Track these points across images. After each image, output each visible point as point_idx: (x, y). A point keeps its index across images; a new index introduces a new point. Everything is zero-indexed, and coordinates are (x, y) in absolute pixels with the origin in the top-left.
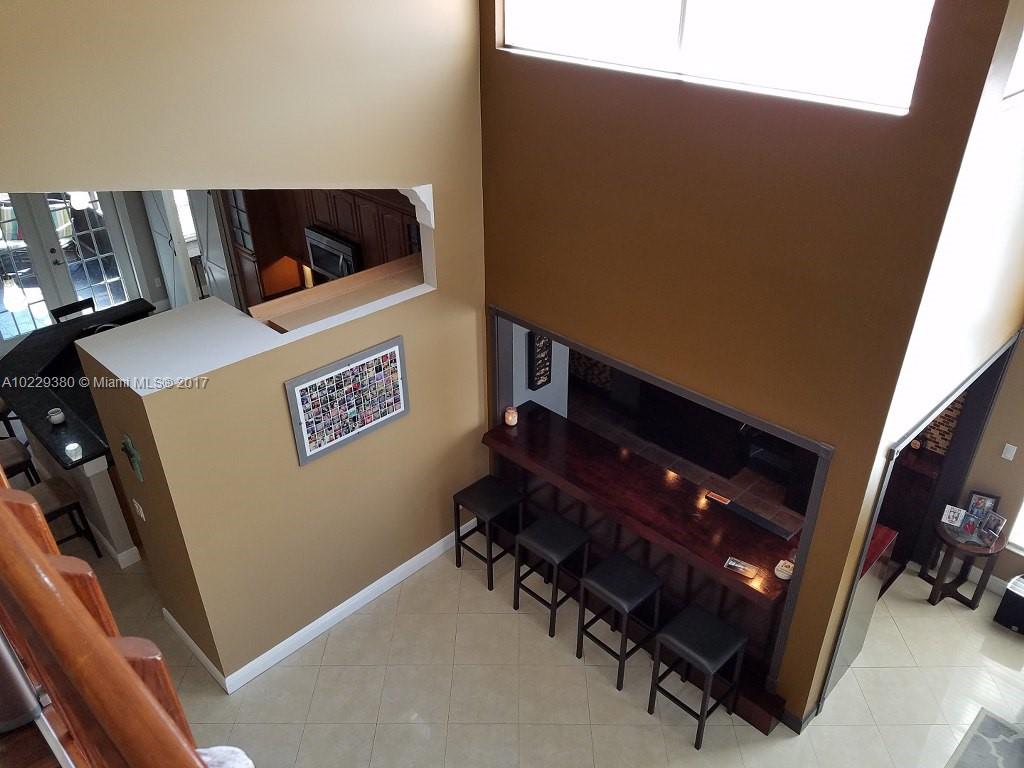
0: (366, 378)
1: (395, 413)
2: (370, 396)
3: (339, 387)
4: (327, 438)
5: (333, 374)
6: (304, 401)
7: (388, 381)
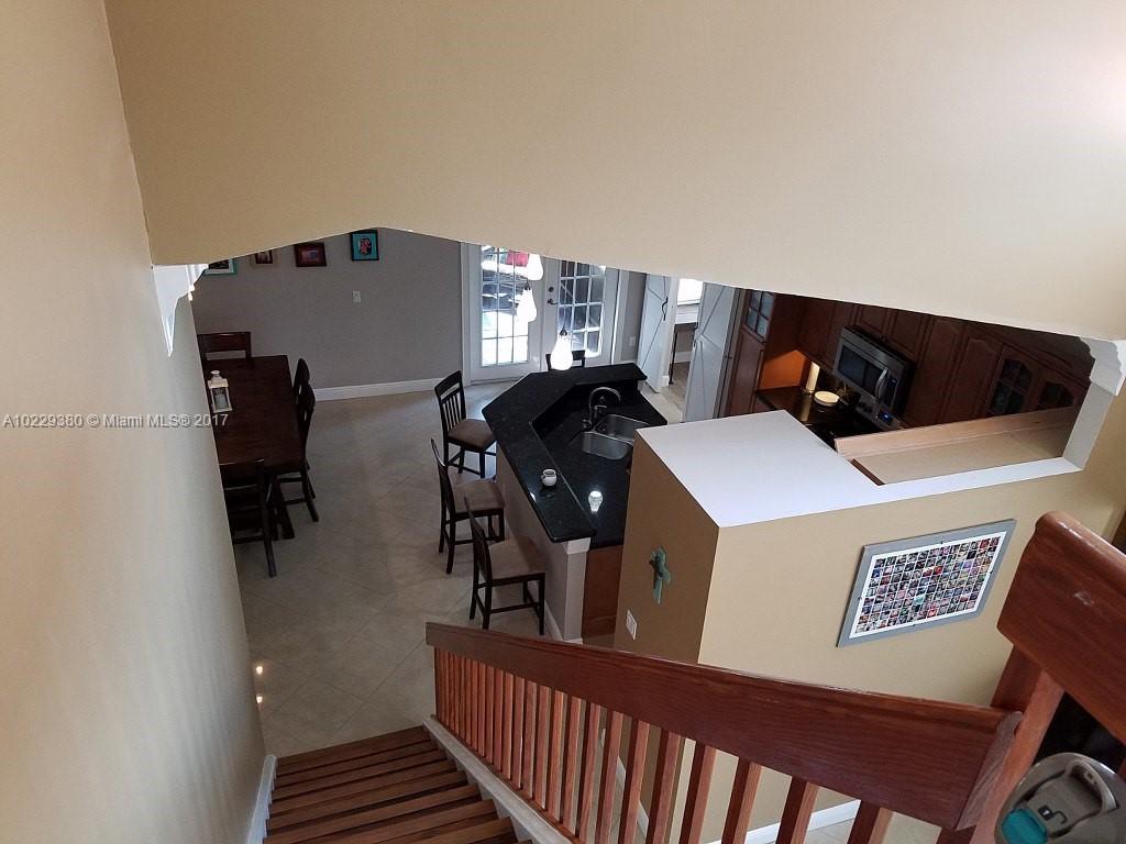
0: (953, 562)
1: (965, 611)
2: (948, 584)
3: (920, 566)
4: (879, 623)
5: (919, 550)
6: (876, 573)
7: (975, 572)
